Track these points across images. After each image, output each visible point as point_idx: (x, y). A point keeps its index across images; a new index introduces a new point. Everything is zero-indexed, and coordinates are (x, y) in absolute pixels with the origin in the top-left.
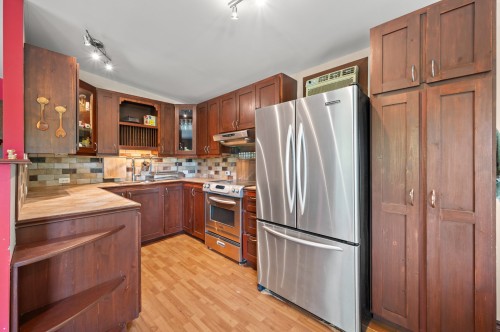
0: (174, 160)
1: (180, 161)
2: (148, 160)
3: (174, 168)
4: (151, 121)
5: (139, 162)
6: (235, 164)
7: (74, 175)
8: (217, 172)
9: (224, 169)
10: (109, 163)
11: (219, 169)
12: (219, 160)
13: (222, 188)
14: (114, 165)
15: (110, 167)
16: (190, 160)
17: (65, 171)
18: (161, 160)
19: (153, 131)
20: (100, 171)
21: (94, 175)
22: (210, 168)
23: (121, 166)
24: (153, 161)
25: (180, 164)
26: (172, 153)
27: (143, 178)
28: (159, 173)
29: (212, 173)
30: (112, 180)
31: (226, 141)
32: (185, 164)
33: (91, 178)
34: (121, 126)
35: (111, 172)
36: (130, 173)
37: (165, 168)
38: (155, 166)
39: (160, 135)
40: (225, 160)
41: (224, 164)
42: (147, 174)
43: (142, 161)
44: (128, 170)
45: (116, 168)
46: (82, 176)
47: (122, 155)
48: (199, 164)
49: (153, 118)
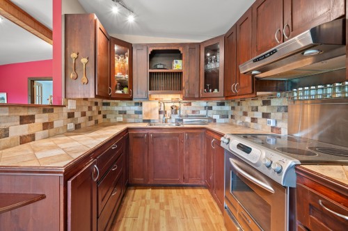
0: (204, 103)
1: (210, 104)
2: (177, 104)
3: (203, 112)
4: (178, 65)
5: (168, 106)
6: (286, 109)
7: (125, 116)
8: (254, 120)
9: (266, 116)
10: (146, 106)
11: (258, 115)
12: (258, 103)
13: (248, 150)
14: (150, 109)
15: (146, 110)
16: (222, 104)
17: (120, 112)
18: (190, 104)
19: (179, 74)
20: (140, 113)
21: (136, 116)
22: (245, 114)
23: (154, 109)
24: (182, 105)
25: (210, 108)
26: (197, 96)
27: (174, 120)
28: (187, 116)
29: (248, 119)
30: (148, 121)
31: (262, 70)
32: (215, 108)
33: (135, 118)
34: (150, 73)
35: (147, 114)
36: (162, 116)
37: (193, 112)
38: (184, 109)
39: (185, 77)
40: (266, 103)
41: (265, 109)
42: (177, 117)
43: (172, 104)
44: (160, 112)
45: (151, 111)
46: (130, 116)
47: (156, 99)
48: (233, 108)
49: (180, 62)
